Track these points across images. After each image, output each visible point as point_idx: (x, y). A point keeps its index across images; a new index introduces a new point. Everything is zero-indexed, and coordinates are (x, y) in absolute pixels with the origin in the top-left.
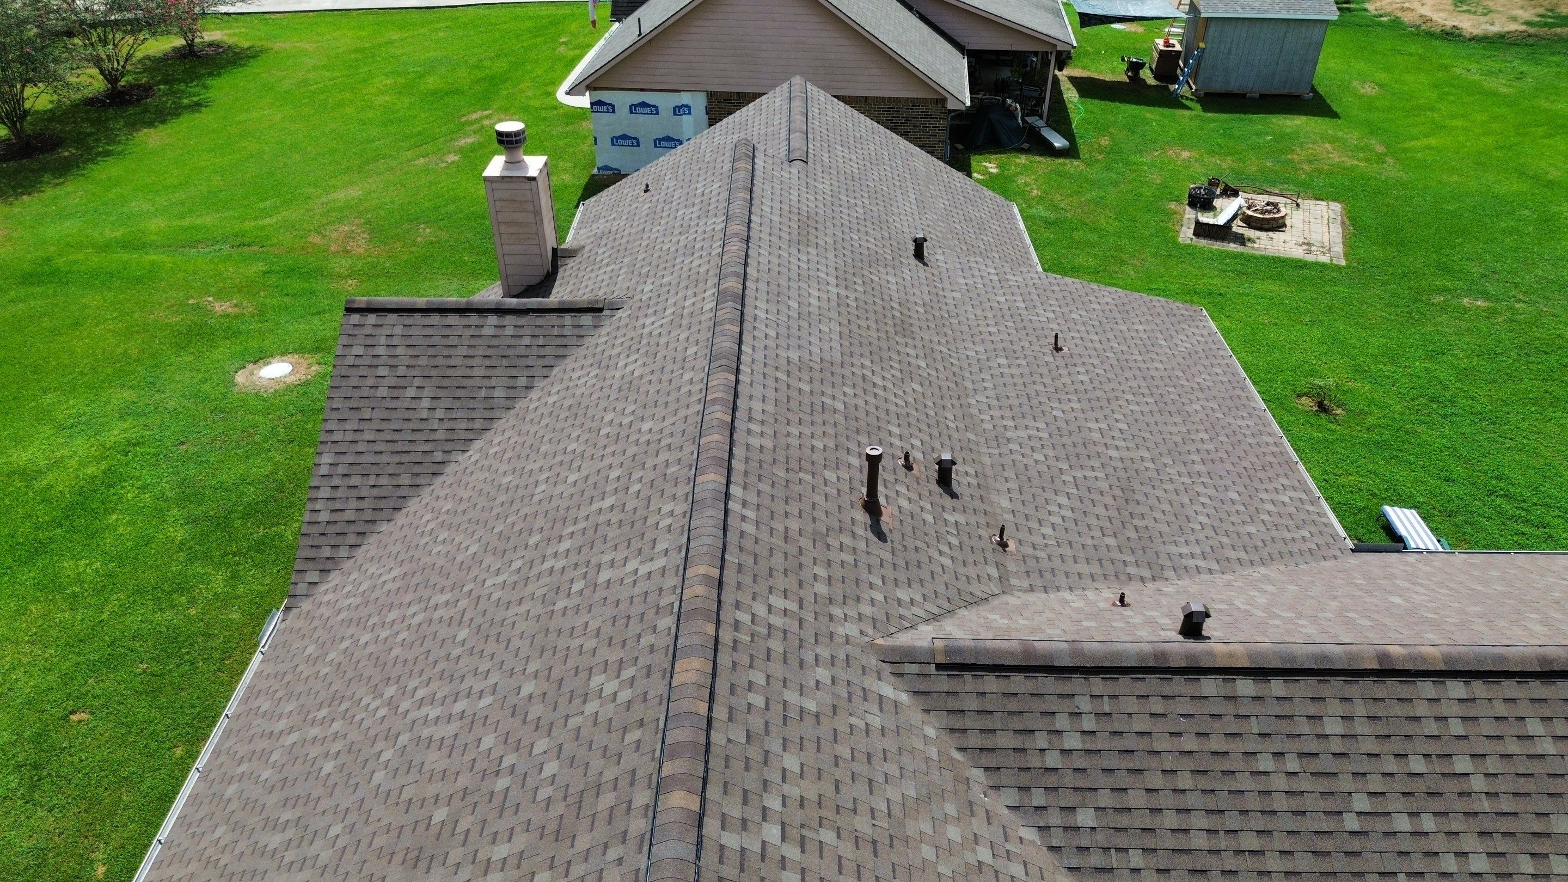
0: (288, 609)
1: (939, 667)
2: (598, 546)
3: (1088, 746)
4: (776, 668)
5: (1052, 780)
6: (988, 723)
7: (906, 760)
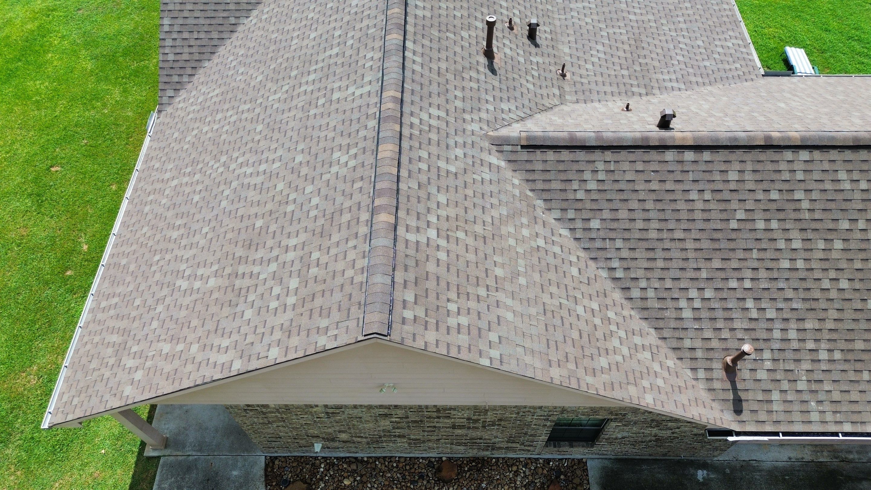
0: (159, 112)
1: (523, 147)
2: (331, 78)
3: (600, 188)
4: (434, 149)
5: (579, 205)
6: (547, 176)
7: (503, 197)
